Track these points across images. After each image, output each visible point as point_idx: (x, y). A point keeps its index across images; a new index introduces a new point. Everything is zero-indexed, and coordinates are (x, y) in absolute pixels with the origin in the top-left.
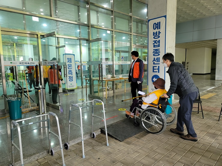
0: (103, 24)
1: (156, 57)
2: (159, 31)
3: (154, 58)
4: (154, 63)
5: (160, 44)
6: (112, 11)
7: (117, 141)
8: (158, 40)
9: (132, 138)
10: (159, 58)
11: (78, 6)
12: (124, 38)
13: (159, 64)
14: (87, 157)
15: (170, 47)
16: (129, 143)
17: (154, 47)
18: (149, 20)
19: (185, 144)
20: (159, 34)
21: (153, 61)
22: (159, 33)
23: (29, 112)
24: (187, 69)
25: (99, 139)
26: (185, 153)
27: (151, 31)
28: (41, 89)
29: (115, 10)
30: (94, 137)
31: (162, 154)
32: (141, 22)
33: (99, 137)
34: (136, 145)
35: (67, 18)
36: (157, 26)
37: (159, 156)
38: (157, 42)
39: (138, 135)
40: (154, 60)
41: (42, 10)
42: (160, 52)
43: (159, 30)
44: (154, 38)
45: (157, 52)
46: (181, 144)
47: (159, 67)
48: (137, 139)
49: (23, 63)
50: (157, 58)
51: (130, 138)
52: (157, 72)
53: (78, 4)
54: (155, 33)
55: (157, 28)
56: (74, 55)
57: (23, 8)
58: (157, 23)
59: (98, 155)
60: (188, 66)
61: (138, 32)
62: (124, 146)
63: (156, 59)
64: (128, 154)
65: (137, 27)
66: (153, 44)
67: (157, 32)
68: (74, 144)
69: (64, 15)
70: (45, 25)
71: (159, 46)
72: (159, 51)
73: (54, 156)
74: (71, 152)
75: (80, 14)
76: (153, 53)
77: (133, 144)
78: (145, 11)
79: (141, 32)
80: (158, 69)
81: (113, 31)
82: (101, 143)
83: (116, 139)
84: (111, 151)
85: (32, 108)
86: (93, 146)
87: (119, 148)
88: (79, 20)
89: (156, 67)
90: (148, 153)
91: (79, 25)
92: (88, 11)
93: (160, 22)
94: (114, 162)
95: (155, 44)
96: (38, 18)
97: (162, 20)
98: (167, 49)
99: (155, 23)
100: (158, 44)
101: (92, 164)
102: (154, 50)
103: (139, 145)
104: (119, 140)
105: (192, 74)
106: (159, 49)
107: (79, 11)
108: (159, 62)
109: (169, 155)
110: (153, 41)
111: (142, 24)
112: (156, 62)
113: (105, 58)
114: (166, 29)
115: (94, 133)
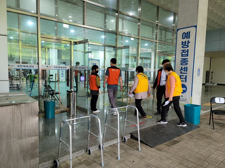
0: (126, 30)
1: (183, 67)
2: (188, 41)
3: (182, 67)
4: (181, 72)
5: (189, 53)
6: (140, 19)
7: (148, 147)
8: (186, 49)
9: (162, 145)
10: (187, 67)
11: (105, 14)
12: (146, 45)
13: (187, 73)
14: (122, 159)
15: (199, 57)
16: (160, 150)
17: (182, 56)
18: (178, 30)
19: (217, 155)
20: (188, 44)
21: (180, 70)
22: (189, 42)
23: (60, 113)
24: (212, 78)
25: (130, 143)
26: (218, 164)
27: (180, 40)
28: (73, 93)
29: (142, 18)
30: (125, 141)
31: (195, 163)
32: (165, 29)
33: (129, 142)
34: (168, 153)
35: (93, 24)
36: (187, 35)
37: (192, 164)
38: (186, 51)
39: (168, 142)
40: (182, 69)
41: (70, 17)
42: (188, 62)
43: (188, 39)
44: (182, 47)
45: (185, 61)
46: (213, 155)
47: (186, 76)
48: (167, 146)
49: (57, 67)
50: (185, 67)
51: (161, 145)
52: (184, 81)
53: (105, 12)
54: (184, 43)
55: (186, 38)
56: (99, 60)
57: (56, 15)
58: (186, 33)
59: (132, 158)
60: (212, 76)
61: (161, 39)
62: (155, 152)
63: (183, 68)
64: (161, 160)
65: (161, 34)
66: (181, 53)
67: (186, 41)
68: (107, 146)
69: (90, 22)
70: (72, 31)
71: (187, 55)
72: (187, 60)
73: (91, 155)
74: (106, 153)
75: (106, 21)
76: (181, 62)
77: (164, 151)
78: (171, 18)
79: (165, 39)
80: (186, 78)
81: (139, 39)
82: (133, 147)
83: (146, 145)
84: (144, 156)
85: (62, 109)
86: (125, 150)
87: (151, 153)
88: (105, 26)
89: (183, 76)
90: (180, 161)
91: (105, 32)
92: (117, 19)
93: (190, 32)
94: (148, 166)
95: (184, 53)
96: (68, 25)
97: (192, 30)
98: (196, 59)
99: (185, 33)
100: (186, 53)
101: (128, 166)
102: (181, 59)
103: (170, 152)
104: (150, 146)
105: (216, 84)
106: (187, 59)
107: (105, 18)
108: (187, 71)
109: (202, 165)
110: (182, 50)
111: (166, 31)
112: (183, 72)
113: (125, 63)
114: (196, 39)
115: (125, 137)
